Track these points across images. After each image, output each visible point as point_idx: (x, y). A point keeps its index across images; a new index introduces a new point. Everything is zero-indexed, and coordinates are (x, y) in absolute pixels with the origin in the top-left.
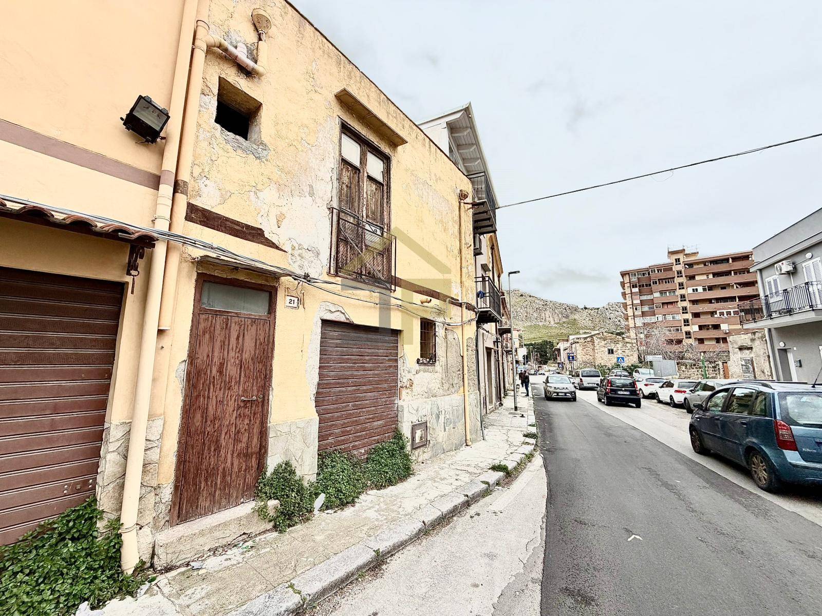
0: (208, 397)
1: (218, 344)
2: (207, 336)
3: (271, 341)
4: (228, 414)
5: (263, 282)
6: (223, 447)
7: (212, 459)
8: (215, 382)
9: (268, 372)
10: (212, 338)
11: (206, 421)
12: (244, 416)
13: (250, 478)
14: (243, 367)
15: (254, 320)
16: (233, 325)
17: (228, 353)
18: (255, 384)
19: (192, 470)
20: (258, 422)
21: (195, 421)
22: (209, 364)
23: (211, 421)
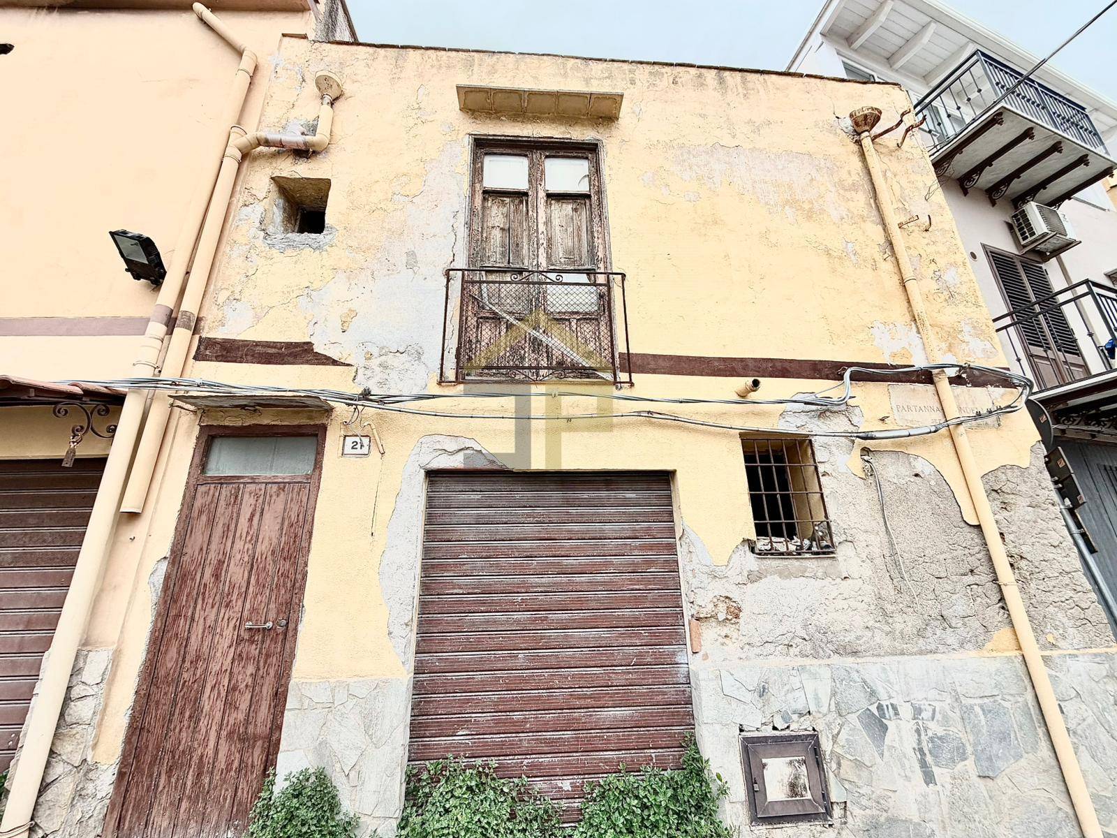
0: (193, 619)
1: (218, 530)
2: (204, 518)
3: (310, 519)
4: (220, 651)
5: (304, 421)
6: (204, 713)
7: (184, 734)
8: (207, 592)
9: (299, 577)
10: (211, 522)
11: (184, 661)
12: (247, 658)
13: (246, 790)
14: (255, 567)
15: (282, 485)
16: (246, 496)
17: (233, 543)
18: (273, 598)
19: (150, 748)
20: (272, 672)
21: (167, 659)
22: (200, 562)
23: (191, 662)
